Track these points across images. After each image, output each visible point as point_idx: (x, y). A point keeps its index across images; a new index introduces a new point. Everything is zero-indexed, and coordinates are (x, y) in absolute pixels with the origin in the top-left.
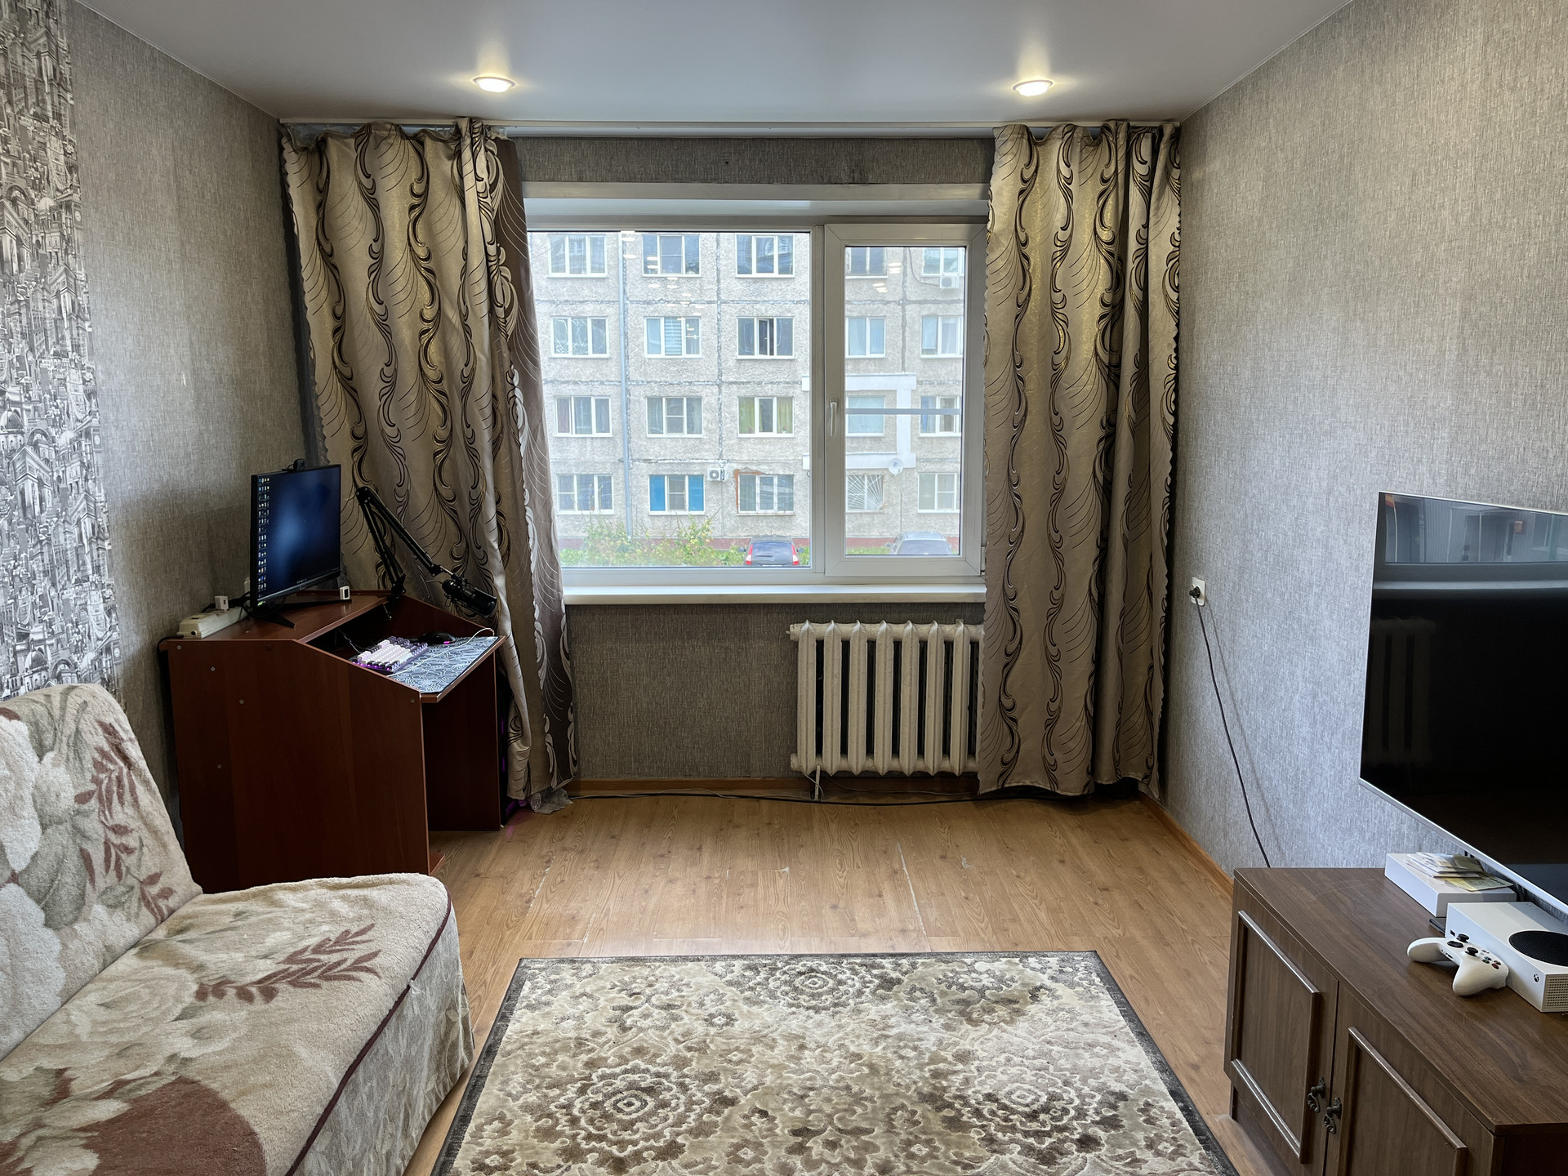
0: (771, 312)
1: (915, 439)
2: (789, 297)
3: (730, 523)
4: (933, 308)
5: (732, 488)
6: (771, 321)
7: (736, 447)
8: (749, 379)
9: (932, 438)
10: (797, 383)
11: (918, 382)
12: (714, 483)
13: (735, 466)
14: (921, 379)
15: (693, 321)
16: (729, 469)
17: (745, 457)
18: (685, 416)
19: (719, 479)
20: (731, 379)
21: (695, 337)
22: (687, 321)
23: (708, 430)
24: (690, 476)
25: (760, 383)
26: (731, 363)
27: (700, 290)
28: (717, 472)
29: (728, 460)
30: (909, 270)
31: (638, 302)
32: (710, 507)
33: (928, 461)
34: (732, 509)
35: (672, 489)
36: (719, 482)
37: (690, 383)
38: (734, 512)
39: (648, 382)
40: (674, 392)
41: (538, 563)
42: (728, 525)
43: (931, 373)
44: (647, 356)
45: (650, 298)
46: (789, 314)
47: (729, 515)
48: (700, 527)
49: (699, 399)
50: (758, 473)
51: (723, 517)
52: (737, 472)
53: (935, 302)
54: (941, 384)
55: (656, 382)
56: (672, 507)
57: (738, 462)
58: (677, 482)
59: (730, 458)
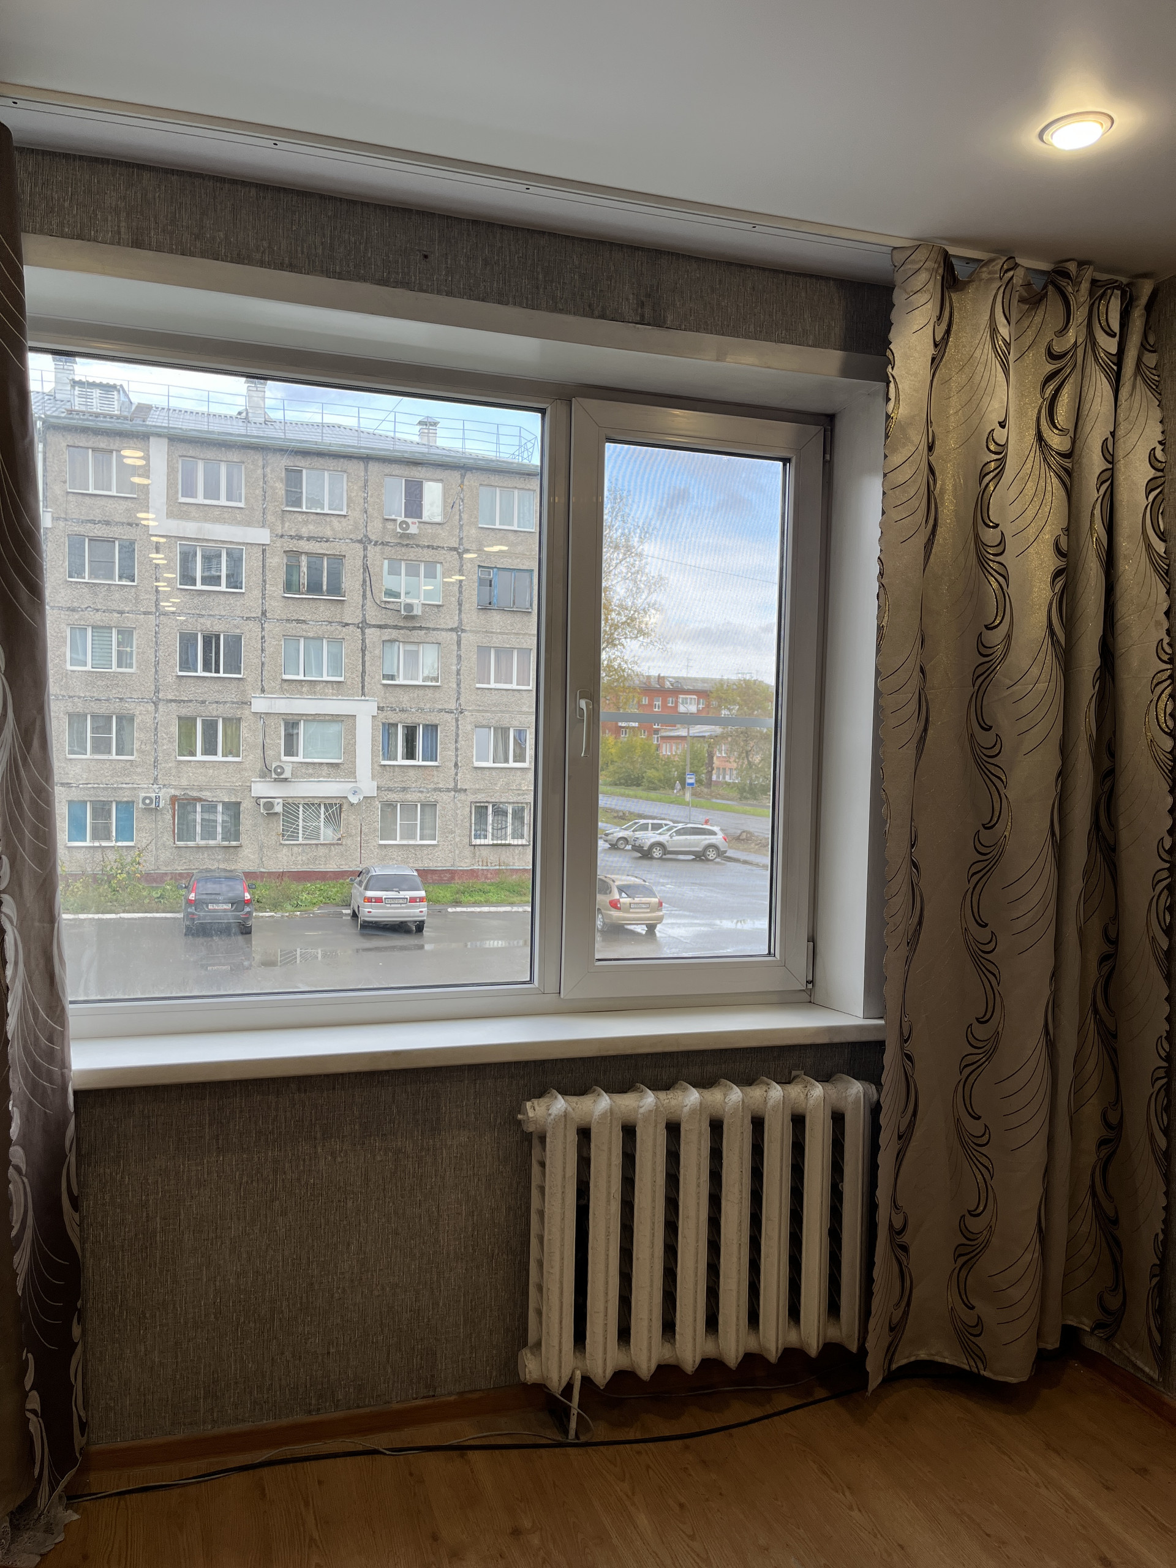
0: (217, 627)
1: (376, 765)
2: (238, 613)
3: (165, 855)
4: (394, 634)
5: (169, 817)
6: (218, 637)
7: (174, 771)
8: (191, 697)
9: (394, 766)
10: (246, 703)
11: (379, 708)
12: (148, 810)
13: (173, 792)
14: (381, 705)
15: (126, 634)
16: (165, 794)
17: (184, 782)
18: (114, 735)
19: (153, 806)
20: (170, 697)
21: (128, 649)
22: (119, 632)
23: (141, 751)
24: (118, 803)
25: (203, 702)
26: (170, 679)
27: (136, 599)
28: (150, 798)
29: (164, 785)
30: (368, 593)
31: (60, 608)
32: (141, 838)
33: (389, 789)
34: (167, 839)
35: (95, 816)
36: (152, 809)
37: (121, 699)
38: (171, 842)
39: (70, 697)
40: (102, 709)
41: (22, 1016)
42: (162, 857)
43: (393, 699)
44: (69, 668)
45: (75, 604)
46: (238, 631)
47: (164, 845)
48: (129, 859)
49: (131, 719)
50: (200, 800)
51: (157, 849)
52: (174, 799)
53: (395, 627)
54: (402, 710)
55: (79, 697)
56: (95, 837)
57: (175, 787)
58: (101, 810)
59: (166, 783)
